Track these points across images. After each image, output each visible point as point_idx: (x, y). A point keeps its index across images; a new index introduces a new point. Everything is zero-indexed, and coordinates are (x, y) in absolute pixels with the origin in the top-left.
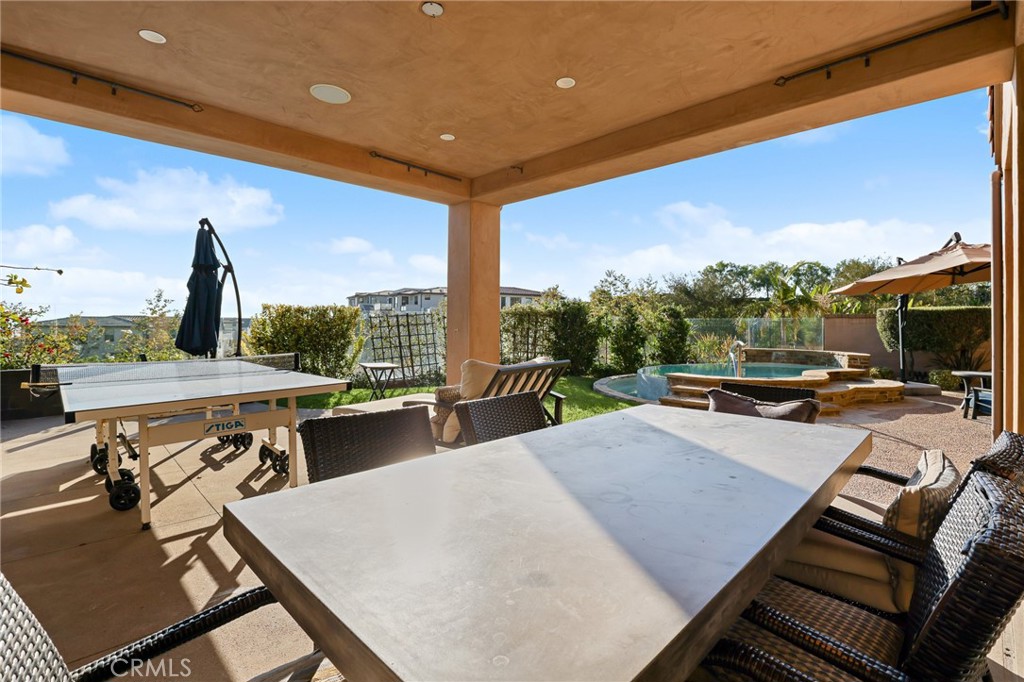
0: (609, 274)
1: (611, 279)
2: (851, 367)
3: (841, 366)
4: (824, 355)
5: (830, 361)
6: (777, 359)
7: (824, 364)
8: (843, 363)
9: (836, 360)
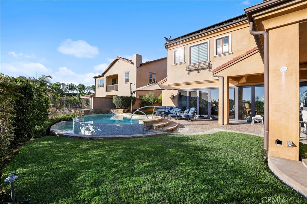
2: (124, 113)
3: (113, 113)
4: (106, 110)
5: (109, 112)
6: (91, 113)
7: (106, 113)
8: (114, 112)
9: (111, 111)
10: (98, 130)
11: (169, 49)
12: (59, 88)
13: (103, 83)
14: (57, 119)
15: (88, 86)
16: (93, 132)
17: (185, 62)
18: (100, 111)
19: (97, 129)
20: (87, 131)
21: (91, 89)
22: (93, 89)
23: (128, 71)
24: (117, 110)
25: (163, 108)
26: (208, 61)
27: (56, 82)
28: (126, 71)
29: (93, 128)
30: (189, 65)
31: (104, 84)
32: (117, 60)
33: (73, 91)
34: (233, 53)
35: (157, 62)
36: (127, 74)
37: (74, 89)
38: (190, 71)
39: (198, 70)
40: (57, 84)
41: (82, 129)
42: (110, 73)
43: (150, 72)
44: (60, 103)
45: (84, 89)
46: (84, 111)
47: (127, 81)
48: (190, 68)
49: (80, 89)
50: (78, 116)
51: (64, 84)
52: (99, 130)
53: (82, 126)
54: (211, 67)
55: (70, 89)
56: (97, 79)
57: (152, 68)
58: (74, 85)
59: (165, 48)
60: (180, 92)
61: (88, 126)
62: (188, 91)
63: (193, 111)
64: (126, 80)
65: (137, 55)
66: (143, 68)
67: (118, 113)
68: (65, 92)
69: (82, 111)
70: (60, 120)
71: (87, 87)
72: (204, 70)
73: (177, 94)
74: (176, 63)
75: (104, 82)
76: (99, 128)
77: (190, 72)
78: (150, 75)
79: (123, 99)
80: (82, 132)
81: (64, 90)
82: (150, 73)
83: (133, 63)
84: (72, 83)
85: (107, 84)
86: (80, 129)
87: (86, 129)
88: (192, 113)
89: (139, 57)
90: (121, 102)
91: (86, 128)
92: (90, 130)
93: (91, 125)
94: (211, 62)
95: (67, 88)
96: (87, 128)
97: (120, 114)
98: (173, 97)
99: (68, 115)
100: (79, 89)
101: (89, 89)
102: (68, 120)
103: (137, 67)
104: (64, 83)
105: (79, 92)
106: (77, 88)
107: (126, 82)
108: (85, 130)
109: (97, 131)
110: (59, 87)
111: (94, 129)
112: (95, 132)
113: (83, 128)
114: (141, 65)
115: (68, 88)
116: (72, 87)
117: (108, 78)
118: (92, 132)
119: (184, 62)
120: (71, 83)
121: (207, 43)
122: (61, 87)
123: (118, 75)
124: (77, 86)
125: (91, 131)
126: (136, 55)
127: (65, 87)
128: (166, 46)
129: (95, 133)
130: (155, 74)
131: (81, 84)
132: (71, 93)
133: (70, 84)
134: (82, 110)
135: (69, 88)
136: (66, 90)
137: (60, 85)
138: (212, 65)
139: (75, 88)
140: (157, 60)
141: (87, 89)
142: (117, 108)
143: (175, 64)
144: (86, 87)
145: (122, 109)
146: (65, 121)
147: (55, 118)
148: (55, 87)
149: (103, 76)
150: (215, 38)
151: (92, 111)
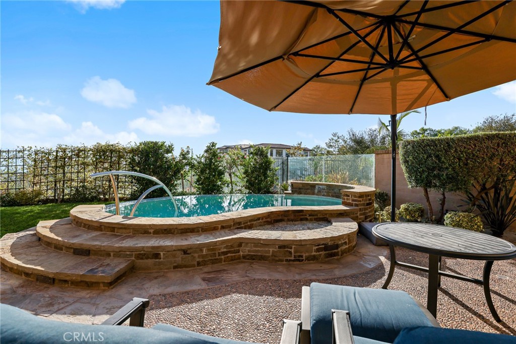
0: (335, 135)
1: (336, 138)
6: (319, 192)
46: (291, 184)
151: (320, 186)
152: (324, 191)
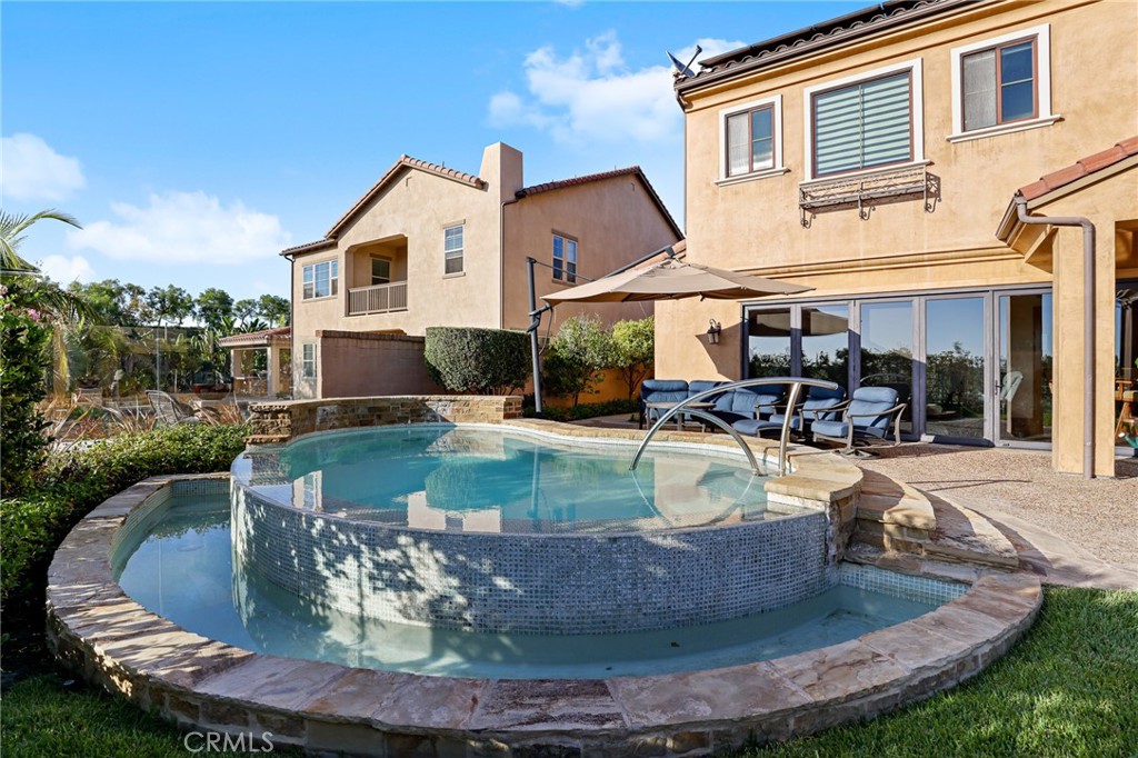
2: (507, 416)
3: (444, 420)
4: (403, 403)
5: (418, 413)
6: (323, 421)
7: (403, 420)
8: (447, 414)
9: (430, 410)
10: (493, 589)
11: (697, 104)
12: (116, 304)
13: (331, 278)
14: (108, 465)
15: (246, 299)
16: (443, 598)
17: (790, 163)
18: (370, 409)
19: (484, 579)
20: (391, 594)
21: (258, 311)
22: (265, 312)
23: (460, 218)
24: (466, 404)
25: (673, 391)
26: (918, 158)
27: (99, 282)
28: (449, 220)
29: (448, 571)
30: (808, 179)
31: (334, 282)
32: (403, 170)
33: (177, 320)
34: (1061, 120)
35: (583, 188)
36: (453, 233)
37: (183, 310)
38: (813, 209)
39: (865, 202)
40: (107, 287)
41: (338, 574)
42: (365, 232)
43: (557, 228)
44: (123, 366)
45: (226, 311)
46: (289, 411)
47: (453, 266)
48: (813, 194)
49: (210, 309)
50: (254, 442)
51: (138, 288)
52: (502, 583)
53: (332, 548)
54: (933, 190)
55: (163, 312)
56: (300, 261)
57: (565, 211)
58: (185, 295)
59: (679, 100)
60: (750, 312)
61: (393, 555)
62: (799, 305)
63: (886, 406)
64: (447, 262)
65: (504, 148)
66: (528, 208)
67: (470, 416)
68: (145, 324)
69: (275, 413)
70: (125, 476)
71: (240, 303)
72: (890, 202)
73: (739, 320)
74: (734, 171)
75: (334, 274)
76: (499, 570)
77: (814, 213)
78: (555, 241)
79: (483, 344)
80: (335, 598)
81: (137, 315)
82: (554, 232)
83: (482, 185)
84: (176, 286)
85: (352, 282)
86: (320, 567)
87: (372, 577)
88: (881, 417)
89: (512, 160)
90: (476, 359)
91: (377, 565)
92: (411, 585)
93: (425, 545)
94: (931, 164)
95: (153, 304)
96: (387, 565)
97: (486, 426)
98: (715, 338)
99: (183, 440)
100: (204, 309)
101: (249, 312)
102: (181, 470)
103: (505, 204)
104: (136, 284)
105: (203, 324)
106: (197, 308)
107: (447, 272)
108: (366, 584)
109: (481, 591)
110: (115, 300)
111: (455, 582)
112: (460, 599)
113: (350, 565)
114: (521, 195)
115: (159, 305)
116: (174, 303)
117: (356, 252)
118: (435, 606)
119: (779, 167)
120: (171, 286)
121: (907, 72)
122: (123, 302)
123: (405, 239)
124: (195, 296)
125: (421, 598)
126: (497, 146)
127: (143, 300)
128: (680, 91)
129: (468, 616)
130: (576, 239)
131: (213, 291)
132: (169, 325)
133: (167, 289)
134: (277, 404)
135: (162, 307)
136: (146, 315)
137: (120, 293)
138: (937, 179)
139: (189, 308)
140: (579, 179)
141: (239, 309)
142: (452, 392)
143: (728, 175)
144: (234, 303)
145: (495, 398)
146: (164, 480)
147: (93, 463)
148: (95, 299)
149: (334, 245)
150: (956, 52)
151: (327, 408)
152: (333, 417)
